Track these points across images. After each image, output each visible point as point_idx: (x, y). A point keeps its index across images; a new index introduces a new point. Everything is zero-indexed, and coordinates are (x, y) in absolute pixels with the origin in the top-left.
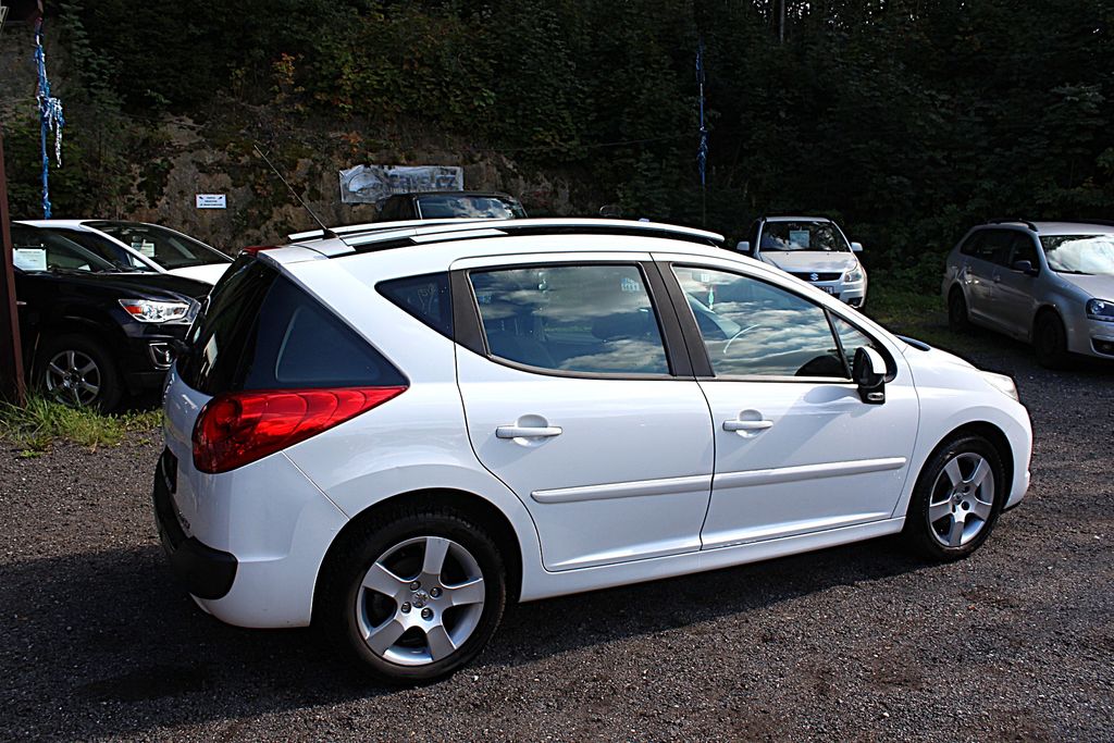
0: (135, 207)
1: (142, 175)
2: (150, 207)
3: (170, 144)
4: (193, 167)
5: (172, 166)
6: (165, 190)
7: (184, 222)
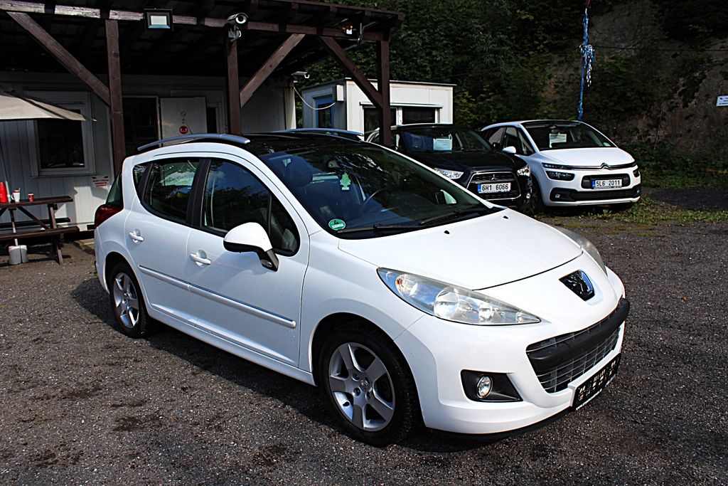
0: (673, 107)
1: (684, 85)
2: (683, 107)
3: (709, 61)
4: (720, 76)
5: (705, 77)
6: (696, 94)
7: (705, 117)
